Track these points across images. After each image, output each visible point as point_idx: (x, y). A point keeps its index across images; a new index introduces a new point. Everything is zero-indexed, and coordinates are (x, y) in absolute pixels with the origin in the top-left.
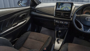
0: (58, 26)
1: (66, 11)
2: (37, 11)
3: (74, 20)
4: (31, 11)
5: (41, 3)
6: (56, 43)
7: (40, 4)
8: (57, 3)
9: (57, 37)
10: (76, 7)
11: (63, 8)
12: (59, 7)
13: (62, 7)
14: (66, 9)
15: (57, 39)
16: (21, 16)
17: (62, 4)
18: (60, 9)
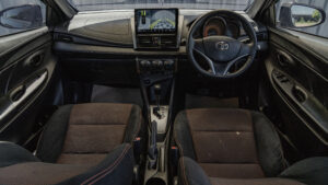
0: (149, 73)
1: (164, 31)
2: (75, 39)
3: (191, 52)
4: (53, 41)
5: (77, 11)
6: (153, 118)
7: (76, 16)
8: (136, 11)
9: (152, 103)
10: (186, 17)
11: (155, 24)
12: (144, 22)
13: (151, 22)
14: (165, 26)
15: (152, 108)
16: (28, 61)
17: (152, 12)
18: (148, 26)
